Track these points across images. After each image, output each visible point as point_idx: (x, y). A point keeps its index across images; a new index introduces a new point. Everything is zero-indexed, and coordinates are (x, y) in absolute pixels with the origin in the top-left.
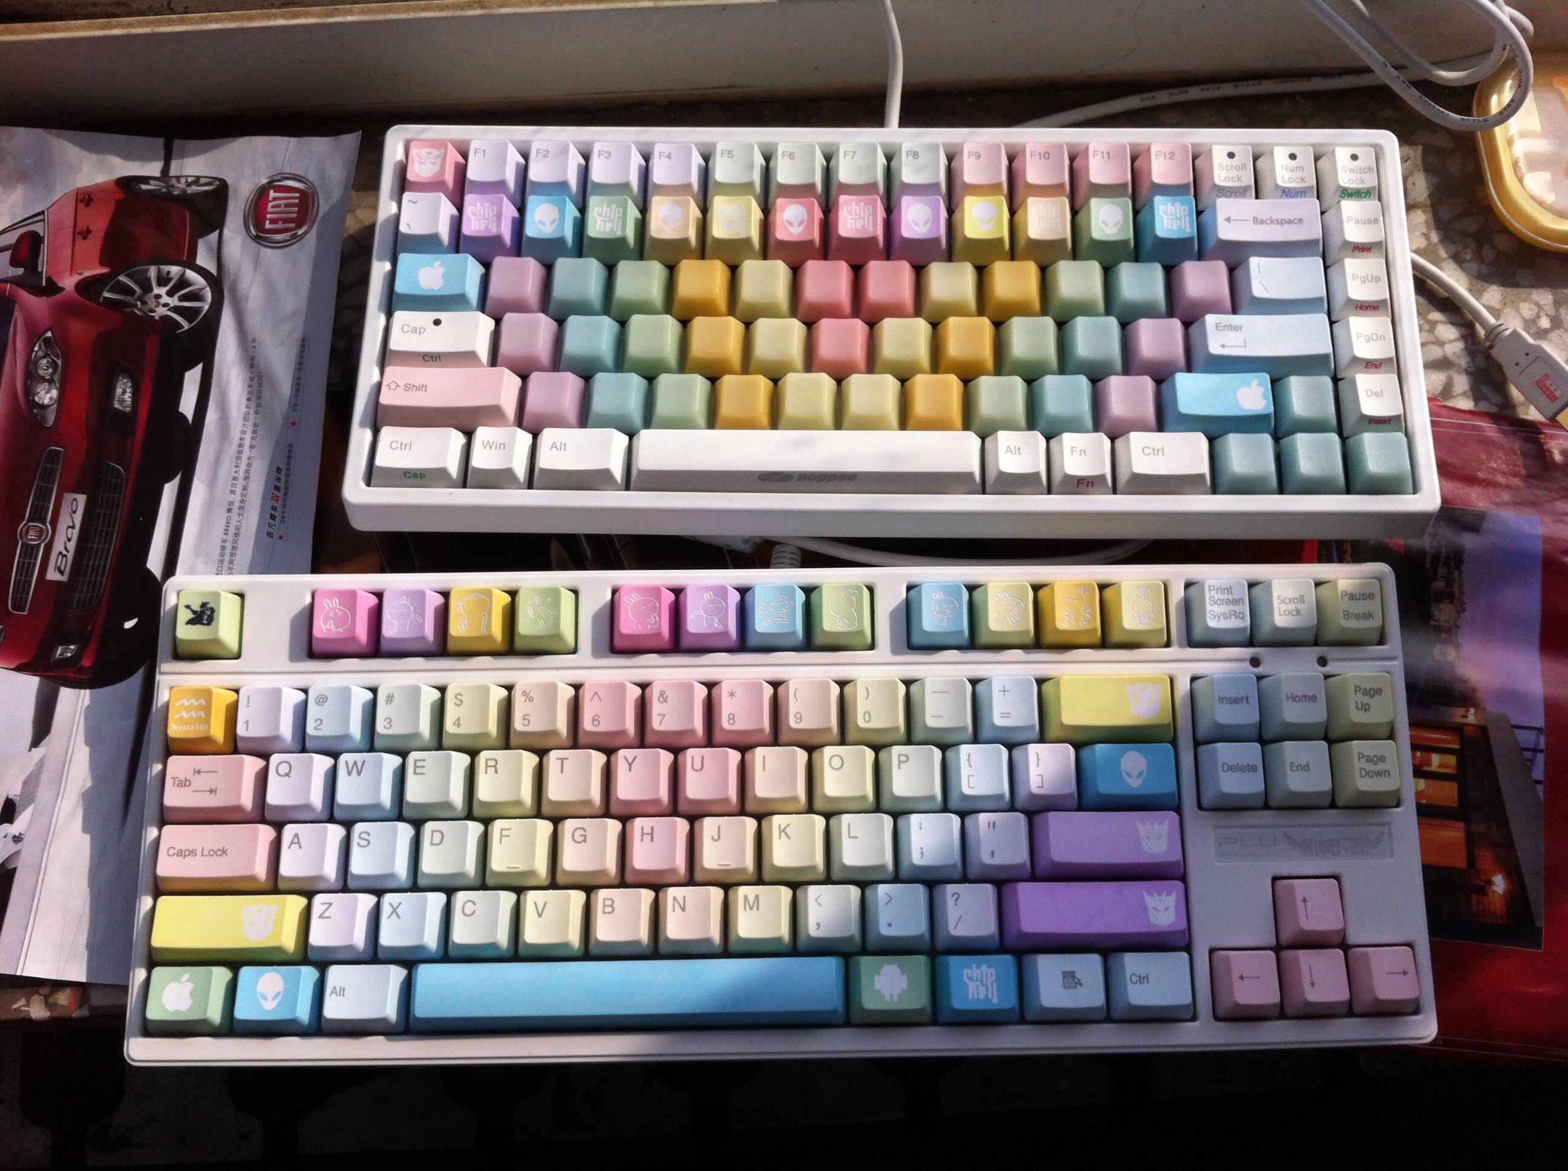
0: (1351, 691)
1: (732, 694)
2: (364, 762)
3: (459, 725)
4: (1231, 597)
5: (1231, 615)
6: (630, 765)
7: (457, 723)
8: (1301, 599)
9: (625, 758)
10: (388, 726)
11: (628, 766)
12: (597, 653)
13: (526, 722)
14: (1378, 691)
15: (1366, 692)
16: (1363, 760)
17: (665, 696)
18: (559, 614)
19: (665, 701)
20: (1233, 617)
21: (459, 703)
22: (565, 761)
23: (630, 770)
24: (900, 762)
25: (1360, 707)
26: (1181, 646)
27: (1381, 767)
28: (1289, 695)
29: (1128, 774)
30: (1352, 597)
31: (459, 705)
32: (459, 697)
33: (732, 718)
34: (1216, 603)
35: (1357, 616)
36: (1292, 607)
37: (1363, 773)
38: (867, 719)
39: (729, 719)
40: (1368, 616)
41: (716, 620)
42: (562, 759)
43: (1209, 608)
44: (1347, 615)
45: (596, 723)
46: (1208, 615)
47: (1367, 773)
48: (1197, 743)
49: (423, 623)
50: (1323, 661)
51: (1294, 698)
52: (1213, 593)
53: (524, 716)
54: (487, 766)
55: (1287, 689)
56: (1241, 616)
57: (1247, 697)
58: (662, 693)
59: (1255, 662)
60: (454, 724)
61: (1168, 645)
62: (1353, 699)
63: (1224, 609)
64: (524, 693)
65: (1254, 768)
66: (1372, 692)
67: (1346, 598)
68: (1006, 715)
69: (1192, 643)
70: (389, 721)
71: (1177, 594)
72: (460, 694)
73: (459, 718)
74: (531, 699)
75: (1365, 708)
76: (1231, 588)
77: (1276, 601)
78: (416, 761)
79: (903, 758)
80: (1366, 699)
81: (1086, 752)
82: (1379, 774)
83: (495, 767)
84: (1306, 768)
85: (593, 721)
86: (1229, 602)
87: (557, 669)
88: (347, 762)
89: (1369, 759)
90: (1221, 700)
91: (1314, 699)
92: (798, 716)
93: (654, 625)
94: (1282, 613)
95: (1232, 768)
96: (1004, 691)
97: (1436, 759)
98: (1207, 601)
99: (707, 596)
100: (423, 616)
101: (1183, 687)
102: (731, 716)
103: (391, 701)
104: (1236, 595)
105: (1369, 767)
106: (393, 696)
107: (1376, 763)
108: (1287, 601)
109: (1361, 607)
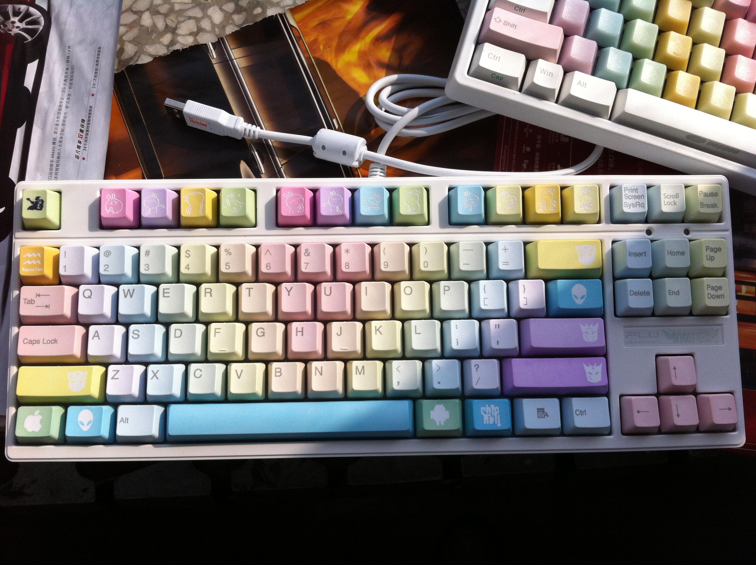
0: (704, 248)
1: (347, 251)
2: (134, 290)
3: (188, 269)
4: (637, 194)
5: (636, 205)
6: (289, 292)
7: (187, 267)
8: (677, 196)
9: (286, 288)
10: (147, 269)
11: (287, 293)
12: (268, 227)
13: (228, 267)
14: (719, 249)
15: (712, 250)
16: (710, 289)
17: (308, 252)
18: (245, 203)
19: (308, 255)
20: (638, 206)
21: (188, 255)
22: (251, 290)
23: (289, 295)
24: (445, 290)
25: (709, 259)
26: (607, 223)
27: (719, 293)
28: (669, 251)
29: (576, 297)
30: (706, 195)
31: (188, 257)
32: (188, 252)
33: (347, 265)
34: (628, 198)
35: (708, 206)
36: (671, 200)
37: (710, 296)
38: (426, 265)
39: (346, 265)
40: (714, 206)
41: (337, 208)
42: (249, 289)
43: (624, 200)
44: (702, 205)
45: (269, 268)
46: (624, 205)
47: (712, 296)
48: (615, 279)
49: (165, 209)
50: (687, 232)
51: (671, 253)
52: (627, 192)
53: (227, 263)
54: (206, 293)
55: (667, 248)
56: (642, 205)
57: (645, 253)
58: (307, 250)
59: (649, 232)
60: (186, 268)
61: (599, 222)
62: (705, 253)
63: (633, 201)
64: (226, 250)
65: (648, 293)
66: (715, 250)
67: (702, 195)
68: (506, 263)
69: (613, 221)
70: (147, 266)
71: (606, 192)
72: (188, 250)
73: (188, 265)
74: (230, 254)
75: (712, 259)
76: (637, 189)
77: (662, 196)
78: (164, 289)
79: (447, 288)
80: (712, 254)
81: (551, 284)
82: (718, 297)
83: (210, 292)
84: (677, 293)
85: (267, 266)
86: (636, 197)
87: (245, 236)
88: (124, 290)
89: (713, 288)
90: (631, 254)
91: (683, 253)
92: (386, 264)
93: (302, 210)
94: (666, 203)
95: (636, 294)
96: (505, 249)
97: (744, 288)
98: (623, 197)
99: (332, 193)
100: (165, 205)
101: (608, 246)
102: (347, 264)
103: (148, 254)
104: (640, 193)
105: (713, 293)
106: (149, 252)
107: (717, 291)
108: (669, 197)
109: (711, 200)
